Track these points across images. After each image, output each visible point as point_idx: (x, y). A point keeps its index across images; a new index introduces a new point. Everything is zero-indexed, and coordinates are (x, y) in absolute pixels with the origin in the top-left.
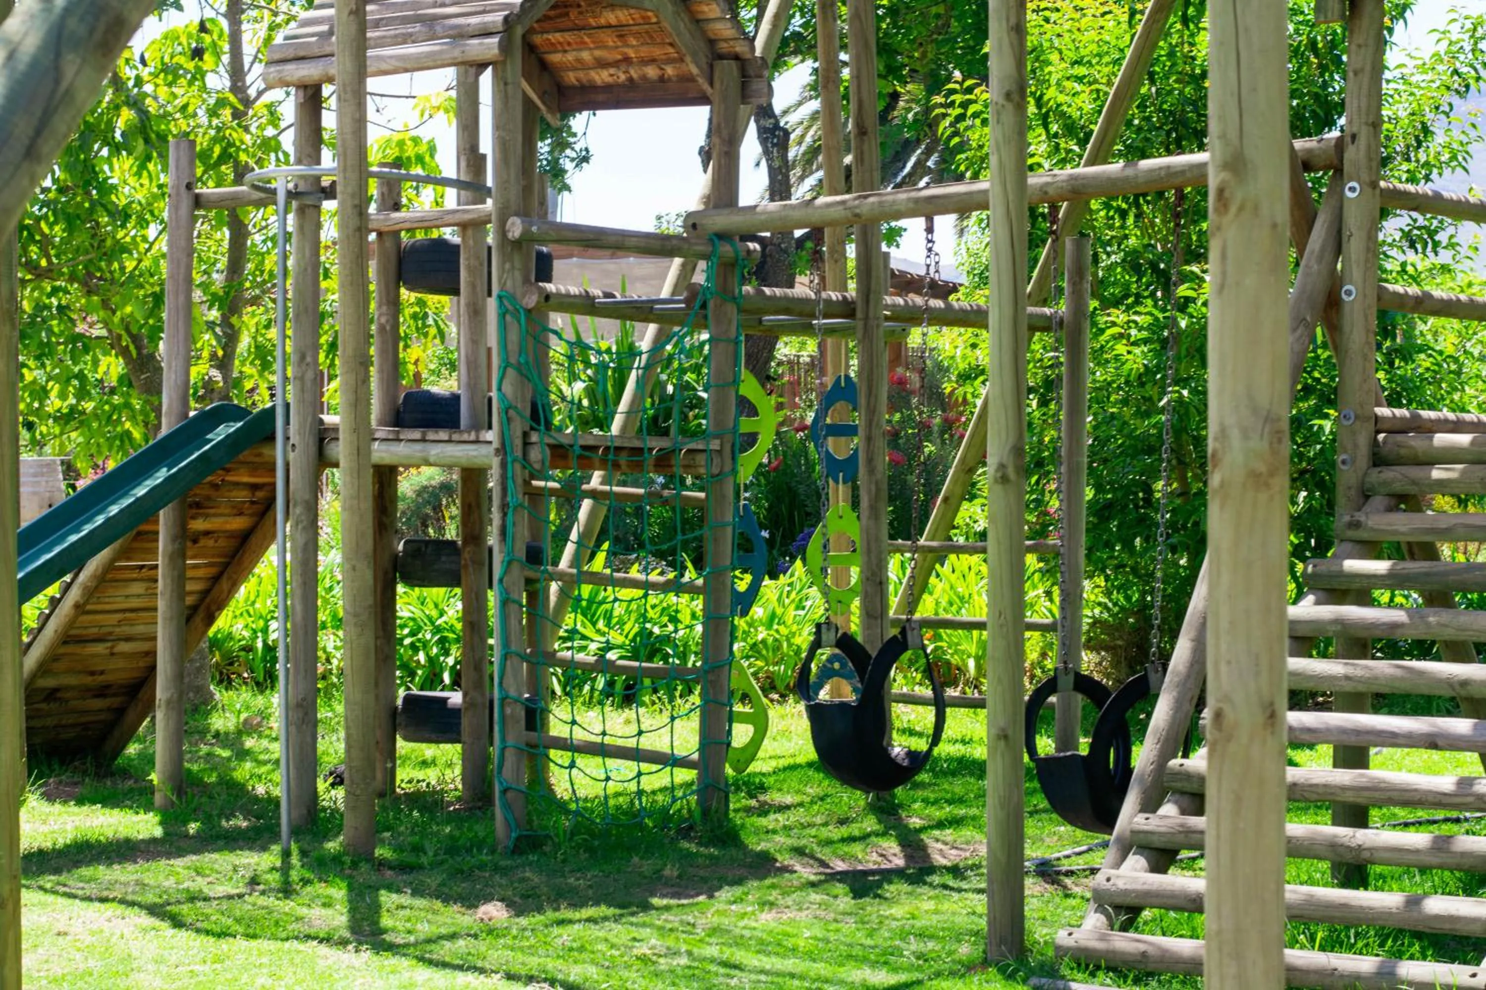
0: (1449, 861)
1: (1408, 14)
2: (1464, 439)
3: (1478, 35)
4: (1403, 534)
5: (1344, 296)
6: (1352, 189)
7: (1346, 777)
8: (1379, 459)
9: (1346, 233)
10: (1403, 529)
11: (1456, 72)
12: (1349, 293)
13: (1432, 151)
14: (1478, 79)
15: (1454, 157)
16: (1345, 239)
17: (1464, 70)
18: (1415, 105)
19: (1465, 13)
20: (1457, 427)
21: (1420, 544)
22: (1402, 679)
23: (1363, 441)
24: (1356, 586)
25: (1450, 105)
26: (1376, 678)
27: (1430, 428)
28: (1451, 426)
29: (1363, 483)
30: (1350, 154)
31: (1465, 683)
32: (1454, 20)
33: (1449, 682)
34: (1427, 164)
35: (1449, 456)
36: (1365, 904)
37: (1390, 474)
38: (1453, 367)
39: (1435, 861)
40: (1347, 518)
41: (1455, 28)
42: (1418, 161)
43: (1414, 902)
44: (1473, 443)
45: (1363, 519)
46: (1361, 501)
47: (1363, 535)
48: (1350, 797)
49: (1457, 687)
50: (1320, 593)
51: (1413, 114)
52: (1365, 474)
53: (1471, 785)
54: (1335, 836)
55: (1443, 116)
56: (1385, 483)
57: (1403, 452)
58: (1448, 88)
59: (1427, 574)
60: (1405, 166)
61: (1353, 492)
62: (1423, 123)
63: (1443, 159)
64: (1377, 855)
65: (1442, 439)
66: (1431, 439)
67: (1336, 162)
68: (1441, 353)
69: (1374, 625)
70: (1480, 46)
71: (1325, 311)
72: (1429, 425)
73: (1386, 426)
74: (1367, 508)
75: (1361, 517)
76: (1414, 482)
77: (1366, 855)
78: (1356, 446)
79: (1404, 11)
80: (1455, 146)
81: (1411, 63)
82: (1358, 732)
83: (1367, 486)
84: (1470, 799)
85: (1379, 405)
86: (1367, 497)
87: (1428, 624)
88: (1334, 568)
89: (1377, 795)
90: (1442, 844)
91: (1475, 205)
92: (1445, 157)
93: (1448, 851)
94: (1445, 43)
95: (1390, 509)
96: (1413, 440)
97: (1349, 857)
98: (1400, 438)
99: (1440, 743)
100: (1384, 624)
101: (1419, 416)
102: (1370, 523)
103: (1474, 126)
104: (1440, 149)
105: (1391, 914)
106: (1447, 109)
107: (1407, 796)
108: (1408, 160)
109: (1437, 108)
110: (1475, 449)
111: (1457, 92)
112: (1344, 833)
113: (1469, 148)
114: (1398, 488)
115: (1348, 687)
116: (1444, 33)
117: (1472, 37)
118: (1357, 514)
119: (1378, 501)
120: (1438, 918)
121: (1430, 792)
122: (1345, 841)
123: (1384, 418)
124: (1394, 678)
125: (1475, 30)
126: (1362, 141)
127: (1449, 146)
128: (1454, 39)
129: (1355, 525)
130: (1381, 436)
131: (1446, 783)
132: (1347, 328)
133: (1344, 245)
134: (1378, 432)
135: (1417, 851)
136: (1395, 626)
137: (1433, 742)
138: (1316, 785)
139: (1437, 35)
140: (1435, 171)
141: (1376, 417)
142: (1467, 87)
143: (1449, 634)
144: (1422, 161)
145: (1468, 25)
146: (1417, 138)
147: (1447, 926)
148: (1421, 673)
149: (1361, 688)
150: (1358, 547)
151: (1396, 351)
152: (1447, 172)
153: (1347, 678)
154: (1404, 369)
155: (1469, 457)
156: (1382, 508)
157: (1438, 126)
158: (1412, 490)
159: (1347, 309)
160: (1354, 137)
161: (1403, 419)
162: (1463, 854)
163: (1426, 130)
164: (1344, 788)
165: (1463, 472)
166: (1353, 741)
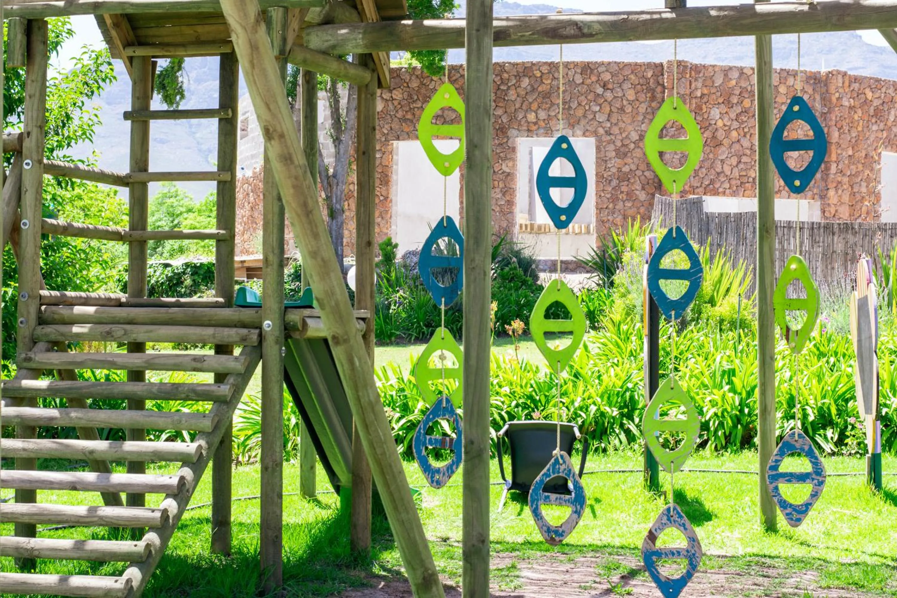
0: (84, 555)
1: (59, 48)
2: (91, 310)
3: (99, 62)
4: (57, 365)
5: (22, 226)
6: (27, 164)
7: (23, 508)
8: (42, 321)
9: (23, 190)
10: (56, 362)
11: (86, 83)
12: (25, 224)
13: (71, 129)
14: (99, 88)
15: (84, 133)
16: (23, 193)
17: (91, 82)
18: (61, 102)
19: (92, 48)
20: (86, 302)
21: (66, 370)
22: (56, 450)
23: (33, 310)
24: (28, 395)
25: (83, 102)
26: (41, 450)
27: (71, 303)
28: (83, 301)
29: (33, 335)
30: (27, 143)
31: (92, 452)
32: (85, 53)
33: (83, 451)
34: (69, 137)
35: (82, 320)
36: (36, 581)
37: (49, 329)
38: (83, 256)
39: (75, 555)
40: (23, 356)
41: (86, 57)
42: (63, 135)
43: (64, 580)
44: (96, 312)
45: (33, 356)
46: (32, 345)
47: (33, 365)
48: (26, 520)
49: (87, 454)
50: (8, 400)
51: (61, 107)
52: (34, 329)
53: (96, 511)
54: (18, 543)
55: (78, 109)
56: (46, 335)
57: (56, 316)
58: (81, 93)
59: (70, 389)
60: (56, 138)
61: (27, 340)
62: (66, 113)
63: (78, 134)
64: (43, 553)
65: (78, 310)
66: (72, 309)
67: (18, 148)
68: (75, 247)
69: (39, 419)
70: (100, 68)
71: (11, 234)
72: (71, 300)
73: (46, 301)
74: (35, 349)
75: (31, 355)
76: (62, 334)
77: (36, 553)
78: (28, 313)
79: (57, 46)
80: (85, 127)
81: (60, 77)
82: (30, 481)
83: (35, 336)
84: (95, 519)
85: (42, 288)
86: (35, 343)
87: (71, 418)
88: (16, 385)
89: (42, 518)
90: (79, 545)
91: (98, 173)
92: (79, 133)
93: (83, 550)
94: (79, 66)
95: (48, 350)
96: (62, 310)
97: (26, 555)
98: (54, 308)
99: (78, 487)
100: (45, 418)
101: (65, 295)
102: (37, 359)
103: (96, 116)
104: (76, 128)
105: (51, 587)
106: (81, 104)
107: (59, 518)
108: (58, 134)
109: (75, 104)
110: (98, 315)
111: (87, 95)
112: (23, 541)
113: (93, 128)
114: (53, 337)
115: (24, 455)
116: (79, 60)
117: (96, 62)
118: (29, 353)
119: (41, 345)
120: (78, 588)
121: (73, 515)
122: (24, 545)
123: (45, 297)
124: (51, 449)
125: (97, 58)
126: (34, 136)
127: (81, 127)
128: (85, 63)
129: (28, 359)
130: (43, 308)
131: (81, 510)
132: (23, 245)
133: (22, 196)
134: (41, 305)
135: (66, 550)
136: (52, 419)
137: (74, 487)
138: (7, 513)
139: (75, 61)
140: (73, 141)
141: (40, 296)
142: (93, 92)
143: (83, 423)
144: (66, 135)
145: (93, 56)
146: (63, 121)
147: (83, 593)
148: (67, 446)
149: (32, 455)
150: (30, 372)
151: (49, 246)
152: (80, 141)
153: (24, 450)
154: (55, 257)
155: (94, 320)
156: (44, 349)
157: (75, 114)
158: (60, 338)
159: (24, 234)
160: (29, 134)
161: (56, 297)
162: (92, 551)
163: (68, 117)
164: (23, 515)
165: (91, 329)
166: (27, 486)
